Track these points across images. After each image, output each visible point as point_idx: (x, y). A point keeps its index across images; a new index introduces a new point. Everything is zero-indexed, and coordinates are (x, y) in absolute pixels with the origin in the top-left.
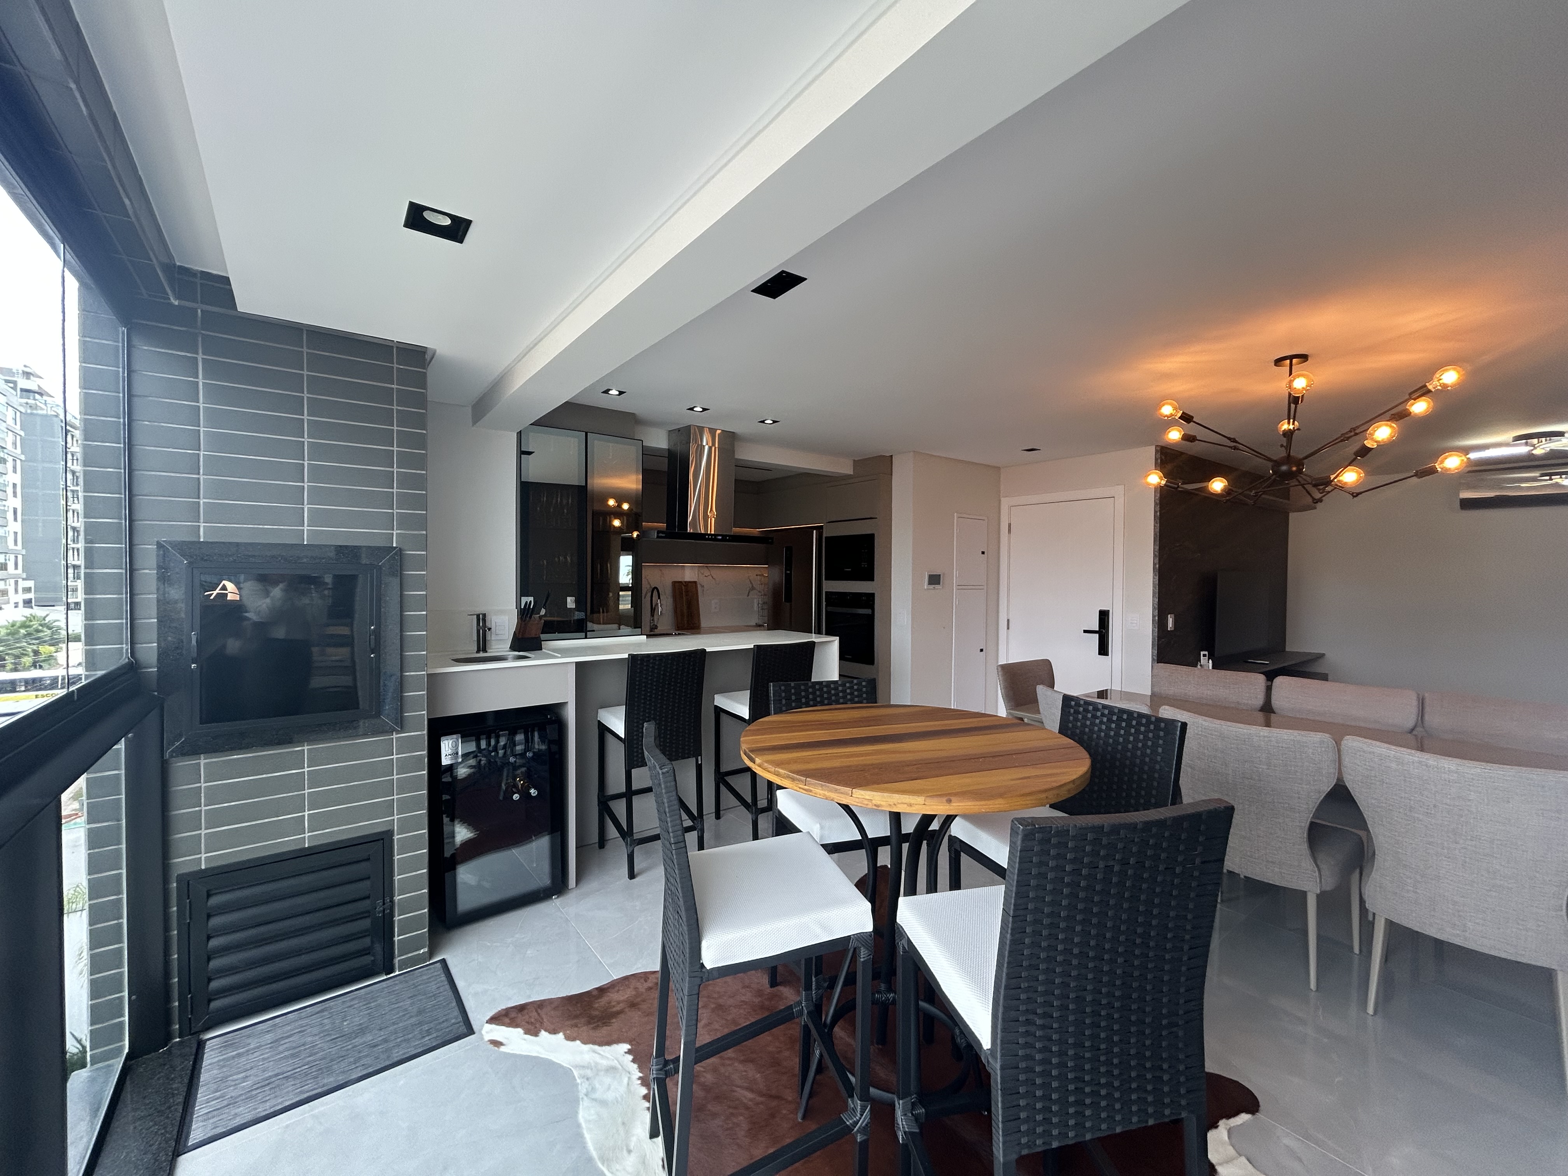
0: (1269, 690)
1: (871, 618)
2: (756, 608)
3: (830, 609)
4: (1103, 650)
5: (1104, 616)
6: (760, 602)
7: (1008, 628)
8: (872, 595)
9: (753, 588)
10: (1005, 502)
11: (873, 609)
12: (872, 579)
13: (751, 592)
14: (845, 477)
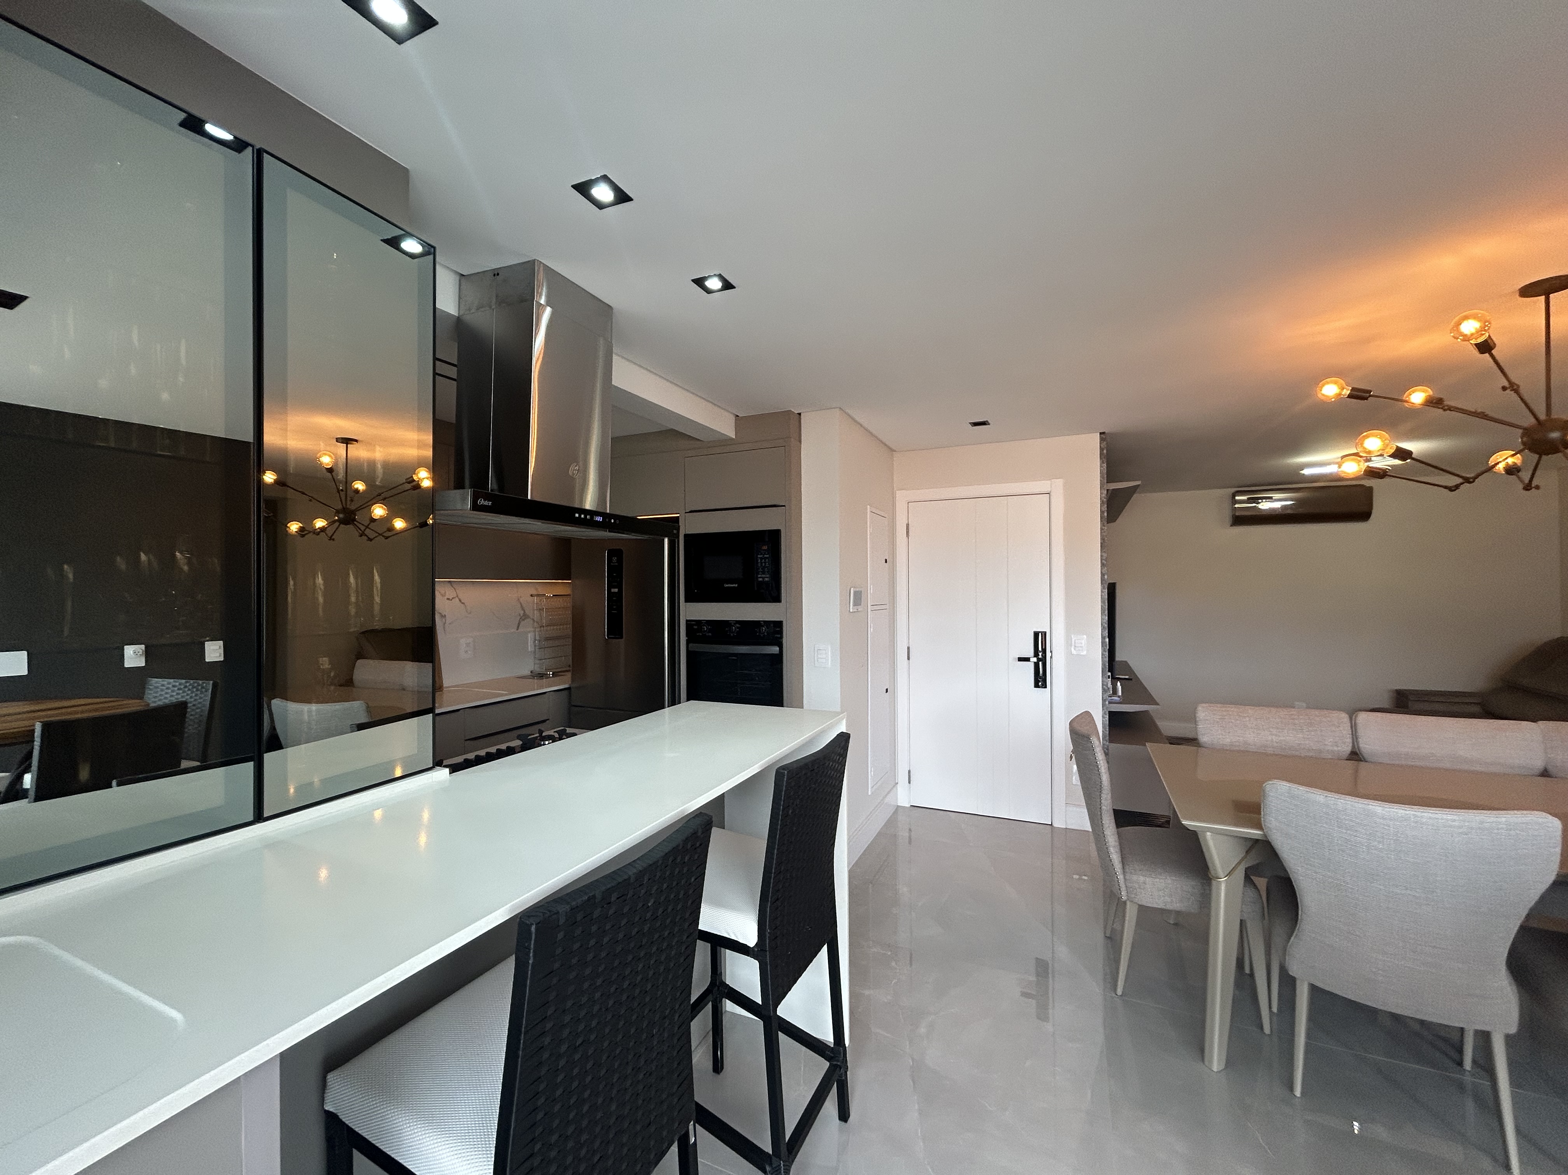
0: (1354, 728)
1: (778, 659)
2: (530, 648)
3: (695, 647)
4: (1040, 680)
5: (1039, 639)
6: (537, 638)
7: (909, 659)
8: (779, 624)
9: (525, 617)
10: (902, 497)
11: (781, 646)
12: (777, 599)
13: (522, 623)
14: (725, 441)
